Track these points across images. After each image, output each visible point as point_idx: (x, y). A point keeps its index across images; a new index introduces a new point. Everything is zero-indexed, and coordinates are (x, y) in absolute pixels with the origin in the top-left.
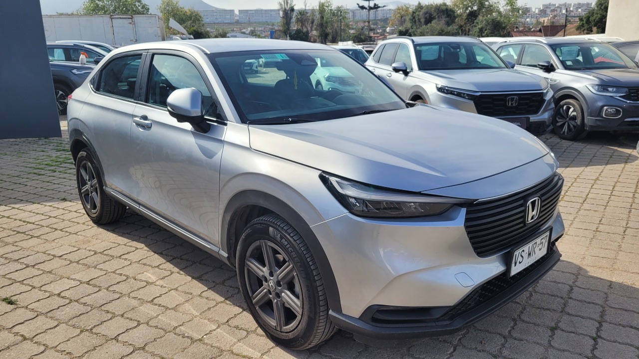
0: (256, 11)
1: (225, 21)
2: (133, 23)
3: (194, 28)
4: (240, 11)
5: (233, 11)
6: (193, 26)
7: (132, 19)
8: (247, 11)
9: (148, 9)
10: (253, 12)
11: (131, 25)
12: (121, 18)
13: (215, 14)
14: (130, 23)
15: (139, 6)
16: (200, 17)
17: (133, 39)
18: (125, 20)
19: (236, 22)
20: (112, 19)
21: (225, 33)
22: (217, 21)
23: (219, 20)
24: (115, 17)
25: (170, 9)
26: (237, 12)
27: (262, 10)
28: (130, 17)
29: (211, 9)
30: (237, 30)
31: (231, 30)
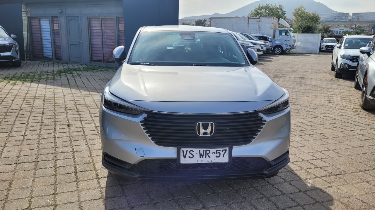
0: (366, 14)
1: (341, 20)
2: (259, 21)
3: (307, 25)
4: (354, 14)
5: (348, 14)
6: (307, 23)
7: (259, 19)
8: (359, 14)
9: (285, 13)
10: (363, 14)
11: (258, 22)
12: (253, 19)
13: (335, 16)
14: (258, 21)
15: (280, 12)
16: (319, 18)
17: (257, 30)
18: (255, 19)
19: (349, 21)
20: (249, 19)
21: (328, 27)
22: (335, 20)
23: (337, 20)
24: (251, 18)
25: (300, 13)
26: (351, 14)
27: (370, 13)
28: (258, 18)
29: (333, 13)
30: (348, 25)
31: (344, 26)
